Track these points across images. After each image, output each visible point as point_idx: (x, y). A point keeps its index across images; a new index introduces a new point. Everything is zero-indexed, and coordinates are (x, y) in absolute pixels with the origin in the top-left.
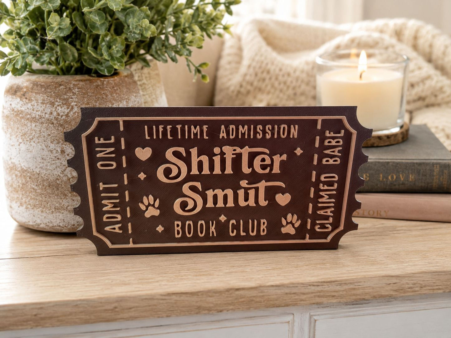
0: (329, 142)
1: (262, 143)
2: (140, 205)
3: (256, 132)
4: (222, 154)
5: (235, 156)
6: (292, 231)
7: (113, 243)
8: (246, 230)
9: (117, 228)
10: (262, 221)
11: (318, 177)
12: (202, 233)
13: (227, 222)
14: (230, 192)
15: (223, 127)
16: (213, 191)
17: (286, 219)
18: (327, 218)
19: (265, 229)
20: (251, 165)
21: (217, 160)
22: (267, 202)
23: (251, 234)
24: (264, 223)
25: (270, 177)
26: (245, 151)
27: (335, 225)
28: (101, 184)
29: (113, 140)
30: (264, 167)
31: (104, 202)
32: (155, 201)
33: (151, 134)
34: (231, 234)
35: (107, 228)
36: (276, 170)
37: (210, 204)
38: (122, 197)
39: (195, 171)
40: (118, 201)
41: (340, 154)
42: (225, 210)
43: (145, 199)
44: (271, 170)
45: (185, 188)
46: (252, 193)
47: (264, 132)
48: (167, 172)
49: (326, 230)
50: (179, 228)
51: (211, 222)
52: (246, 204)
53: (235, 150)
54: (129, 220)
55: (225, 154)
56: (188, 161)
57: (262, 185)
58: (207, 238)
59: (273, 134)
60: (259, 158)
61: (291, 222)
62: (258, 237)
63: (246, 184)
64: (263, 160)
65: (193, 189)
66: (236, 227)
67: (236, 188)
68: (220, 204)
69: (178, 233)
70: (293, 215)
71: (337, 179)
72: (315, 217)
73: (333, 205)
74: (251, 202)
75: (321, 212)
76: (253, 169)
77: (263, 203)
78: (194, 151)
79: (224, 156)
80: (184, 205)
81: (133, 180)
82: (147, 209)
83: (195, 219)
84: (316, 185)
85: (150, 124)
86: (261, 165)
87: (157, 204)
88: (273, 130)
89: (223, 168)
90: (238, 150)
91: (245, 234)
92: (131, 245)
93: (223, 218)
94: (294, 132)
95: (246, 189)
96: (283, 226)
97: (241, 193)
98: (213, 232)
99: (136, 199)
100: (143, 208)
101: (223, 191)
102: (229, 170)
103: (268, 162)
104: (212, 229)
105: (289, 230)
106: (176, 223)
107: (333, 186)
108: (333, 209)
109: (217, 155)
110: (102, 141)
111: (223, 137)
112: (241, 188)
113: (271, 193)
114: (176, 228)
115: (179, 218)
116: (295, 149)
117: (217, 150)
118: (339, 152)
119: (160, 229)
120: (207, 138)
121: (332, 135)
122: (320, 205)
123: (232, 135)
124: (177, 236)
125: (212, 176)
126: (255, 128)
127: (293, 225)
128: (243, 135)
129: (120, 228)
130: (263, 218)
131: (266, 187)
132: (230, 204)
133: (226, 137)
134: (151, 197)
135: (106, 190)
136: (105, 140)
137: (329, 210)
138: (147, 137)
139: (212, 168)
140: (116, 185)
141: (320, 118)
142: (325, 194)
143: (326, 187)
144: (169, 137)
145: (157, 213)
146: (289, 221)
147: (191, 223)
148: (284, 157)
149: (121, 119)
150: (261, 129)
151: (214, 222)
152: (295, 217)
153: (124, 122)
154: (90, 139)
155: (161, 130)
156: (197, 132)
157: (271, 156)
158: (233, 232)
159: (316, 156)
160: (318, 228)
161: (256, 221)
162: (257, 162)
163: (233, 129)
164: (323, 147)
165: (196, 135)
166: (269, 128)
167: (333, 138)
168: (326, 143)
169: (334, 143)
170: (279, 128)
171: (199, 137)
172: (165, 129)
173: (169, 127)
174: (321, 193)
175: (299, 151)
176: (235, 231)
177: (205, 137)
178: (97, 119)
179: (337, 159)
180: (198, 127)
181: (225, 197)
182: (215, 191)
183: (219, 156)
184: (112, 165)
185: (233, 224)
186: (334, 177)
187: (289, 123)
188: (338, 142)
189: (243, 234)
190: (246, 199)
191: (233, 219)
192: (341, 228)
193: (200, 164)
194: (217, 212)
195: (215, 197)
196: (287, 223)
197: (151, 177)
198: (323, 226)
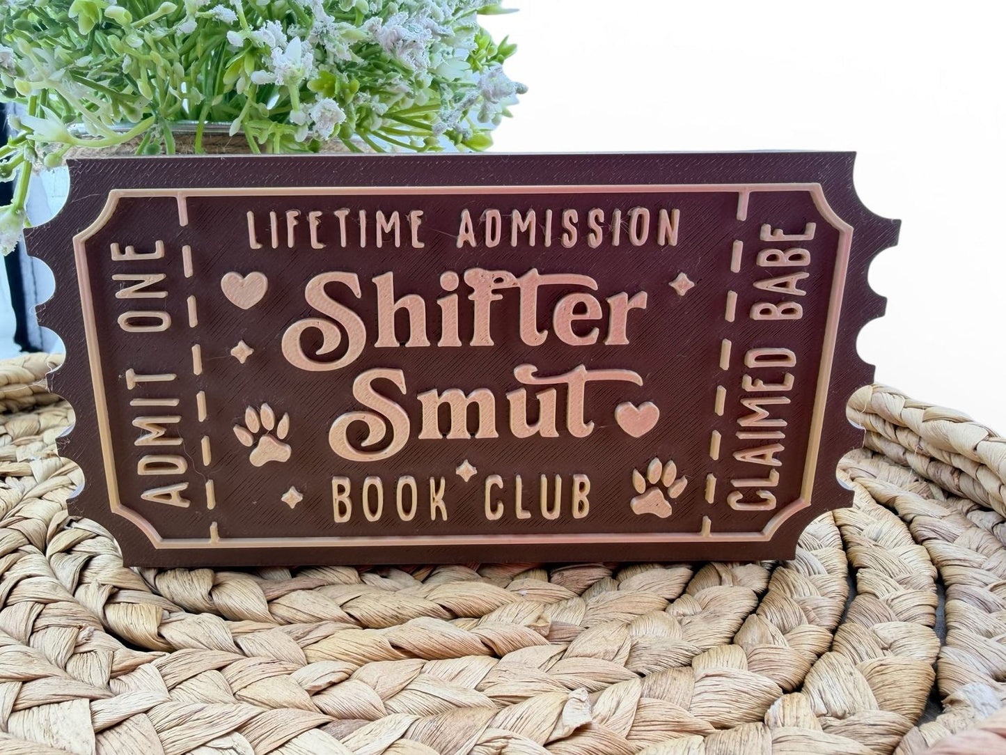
0: (773, 258)
1: (580, 259)
2: (238, 432)
3: (559, 230)
4: (464, 291)
5: (500, 297)
6: (664, 510)
7: (165, 536)
8: (531, 503)
9: (175, 496)
10: (577, 480)
11: (739, 360)
12: (407, 510)
13: (479, 480)
14: (485, 399)
15: (466, 214)
16: (440, 395)
17: (644, 474)
18: (764, 473)
19: (587, 502)
20: (545, 322)
21: (449, 307)
22: (592, 425)
23: (546, 514)
24: (582, 486)
25: (599, 357)
26: (530, 284)
27: (788, 494)
28: (129, 374)
29: (159, 252)
30: (582, 329)
31: (137, 422)
32: (278, 420)
33: (263, 236)
34: (490, 515)
35: (149, 495)
36: (618, 336)
37: (430, 430)
38: (187, 409)
39: (387, 338)
40: (176, 420)
41: (803, 293)
42: (473, 449)
43: (250, 414)
44: (604, 334)
45: (362, 387)
46: (548, 401)
47: (584, 229)
48: (311, 341)
49: (762, 508)
50: (345, 497)
51: (432, 481)
52: (531, 431)
53: (499, 280)
54: (207, 473)
55: (471, 290)
56: (367, 310)
57: (578, 378)
58: (423, 524)
59: (608, 236)
60: (571, 300)
61: (660, 485)
62: (566, 524)
63: (534, 374)
64: (580, 308)
65: (383, 388)
66: (504, 496)
67: (503, 386)
68: (458, 431)
69: (343, 511)
70: (664, 465)
71: (792, 362)
72: (729, 469)
73: (781, 436)
74: (547, 427)
75: (748, 457)
76: (552, 336)
77: (580, 428)
78: (385, 283)
79: (470, 297)
80: (357, 434)
81: (217, 361)
82: (255, 445)
83: (390, 470)
84: (733, 380)
85: (262, 206)
86: (574, 323)
87: (283, 429)
88: (607, 225)
89: (466, 329)
90: (509, 280)
91: (528, 515)
92: (214, 541)
93: (466, 471)
94: (671, 229)
95: (533, 391)
96: (637, 495)
97: (517, 400)
98: (438, 509)
99: (225, 416)
100: (245, 439)
101: (467, 395)
102: (482, 337)
103: (594, 311)
104: (438, 500)
105: (653, 505)
106: (336, 482)
107: (781, 381)
108: (781, 448)
109: (450, 293)
110: (130, 254)
111: (466, 243)
112: (517, 386)
113: (602, 400)
114: (336, 499)
115: (345, 468)
116: (673, 278)
117: (449, 280)
118: (800, 285)
119: (292, 497)
120: (422, 245)
121: (780, 236)
122: (742, 436)
123: (493, 237)
124: (338, 519)
125: (434, 352)
126: (558, 219)
127: (665, 491)
128: (524, 236)
129: (183, 495)
130: (581, 472)
131: (587, 384)
132: (487, 429)
133: (473, 243)
134: (266, 410)
135: (145, 391)
136: (138, 251)
137: (769, 452)
138: (254, 244)
139: (434, 330)
140: (171, 377)
141: (745, 190)
142: (758, 406)
143: (761, 386)
144: (315, 244)
145: (283, 454)
146: (654, 479)
147: (378, 482)
148: (641, 300)
149: (180, 194)
150: (575, 220)
151: (443, 482)
152: (672, 467)
153: (190, 200)
154: (96, 248)
155: (291, 223)
156: (393, 230)
157: (602, 297)
158: (494, 509)
159: (733, 297)
160: (739, 502)
161: (559, 480)
162: (563, 313)
163: (494, 219)
164: (753, 271)
165: (389, 237)
166: (597, 218)
167: (784, 246)
168: (763, 260)
169: (784, 260)
170: (627, 219)
171: (398, 244)
172: (303, 222)
173: (313, 218)
174: (746, 403)
175: (683, 284)
176: (501, 507)
177: (416, 244)
178: (114, 195)
179: (793, 305)
180: (395, 215)
181: (473, 410)
182: (445, 394)
183: (455, 297)
184: (159, 322)
185: (494, 486)
186: (784, 358)
187: (656, 204)
188: (797, 257)
189: (522, 515)
190: (533, 419)
191: (494, 473)
192: (806, 501)
193: (402, 319)
194: (449, 452)
195: (444, 413)
196: (649, 487)
197: (268, 354)
198: (751, 496)
